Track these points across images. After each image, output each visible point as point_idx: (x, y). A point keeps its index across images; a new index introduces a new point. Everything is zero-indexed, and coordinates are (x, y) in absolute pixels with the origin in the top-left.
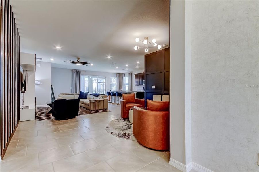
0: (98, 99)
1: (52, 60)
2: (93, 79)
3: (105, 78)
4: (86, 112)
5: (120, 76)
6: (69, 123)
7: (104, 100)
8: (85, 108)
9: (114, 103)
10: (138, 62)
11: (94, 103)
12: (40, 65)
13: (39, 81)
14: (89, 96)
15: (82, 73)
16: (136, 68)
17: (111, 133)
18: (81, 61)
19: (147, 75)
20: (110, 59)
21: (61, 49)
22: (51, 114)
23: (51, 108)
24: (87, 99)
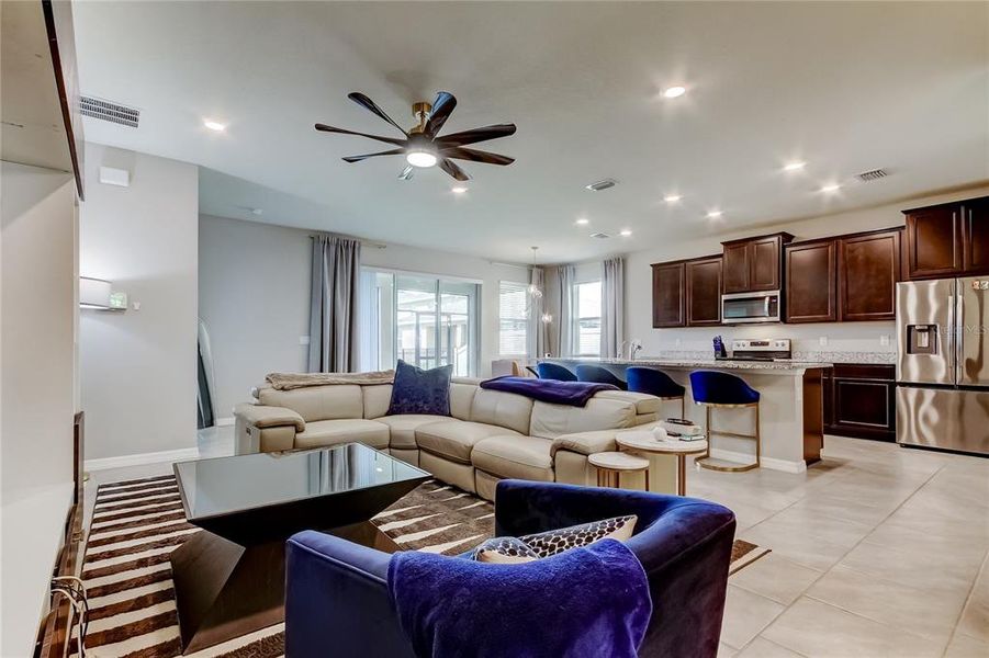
1: (216, 126)
2: (404, 297)
12: (125, 174)
15: (365, 254)
24: (450, 415)
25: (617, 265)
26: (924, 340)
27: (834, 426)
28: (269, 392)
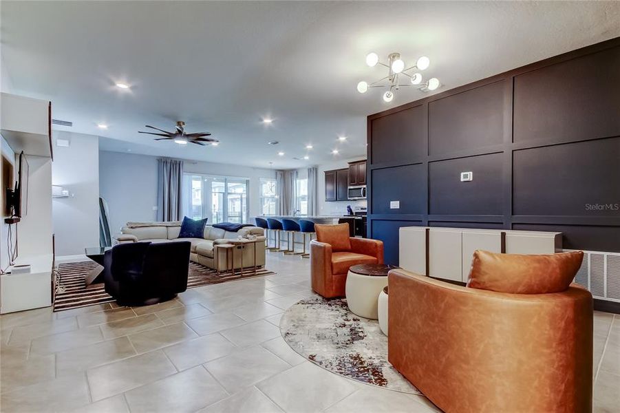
0: (239, 237)
1: (103, 126)
2: (215, 184)
3: (247, 182)
4: (205, 276)
5: (285, 176)
6: (159, 315)
7: (255, 242)
8: (199, 264)
9: (275, 248)
10: (342, 139)
11: (227, 249)
12: (67, 142)
13: (64, 187)
14: (208, 230)
15: (185, 167)
16: (332, 155)
17: (312, 358)
18: (187, 131)
19: (375, 173)
20: (270, 128)
21: (130, 91)
22: (103, 285)
23: (101, 268)
24: (203, 238)
25: (313, 171)
28: (127, 229)
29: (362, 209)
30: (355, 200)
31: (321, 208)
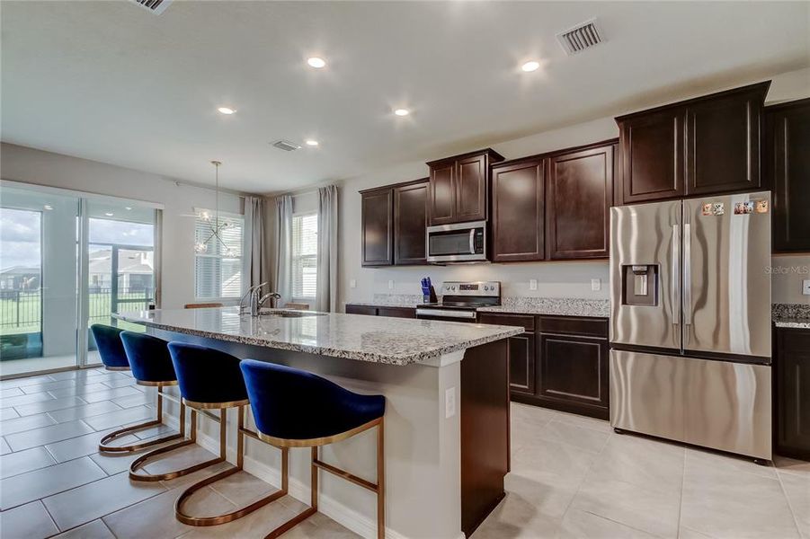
5: (264, 209)
25: (332, 194)
26: (642, 286)
27: (540, 396)
29: (463, 287)
30: (443, 264)
31: (350, 283)
